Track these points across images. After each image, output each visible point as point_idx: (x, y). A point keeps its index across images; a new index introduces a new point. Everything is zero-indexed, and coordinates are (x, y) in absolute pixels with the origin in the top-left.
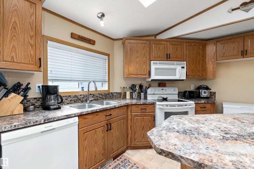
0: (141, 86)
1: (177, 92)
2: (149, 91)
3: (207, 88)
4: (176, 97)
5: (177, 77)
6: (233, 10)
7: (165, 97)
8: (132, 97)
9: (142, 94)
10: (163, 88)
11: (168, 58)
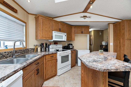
0: (46, 44)
1: (62, 47)
2: (51, 47)
3: (72, 45)
4: (61, 49)
5: (63, 40)
6: (82, 17)
7: (57, 49)
8: (41, 51)
9: (47, 48)
10: (56, 45)
11: (60, 30)
